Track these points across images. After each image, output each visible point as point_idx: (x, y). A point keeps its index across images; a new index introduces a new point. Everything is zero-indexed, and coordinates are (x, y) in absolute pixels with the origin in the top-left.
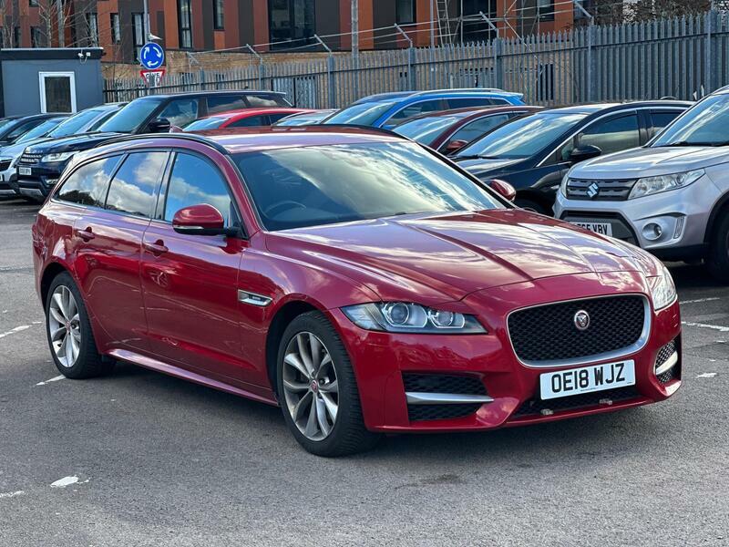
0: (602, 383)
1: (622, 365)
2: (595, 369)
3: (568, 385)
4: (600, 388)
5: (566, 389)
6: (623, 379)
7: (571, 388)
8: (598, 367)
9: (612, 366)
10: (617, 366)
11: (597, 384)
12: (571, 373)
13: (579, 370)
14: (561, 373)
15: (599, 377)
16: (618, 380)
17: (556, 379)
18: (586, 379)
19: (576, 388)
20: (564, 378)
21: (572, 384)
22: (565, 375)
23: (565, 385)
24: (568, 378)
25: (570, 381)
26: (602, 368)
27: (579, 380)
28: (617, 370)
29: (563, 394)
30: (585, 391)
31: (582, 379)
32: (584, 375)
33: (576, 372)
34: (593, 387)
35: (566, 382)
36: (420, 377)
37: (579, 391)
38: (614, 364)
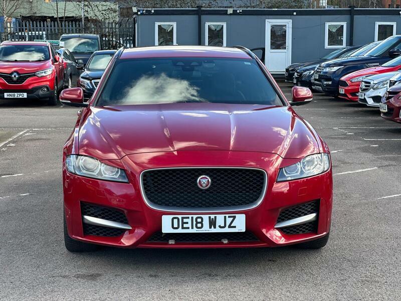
0: (215, 227)
1: (234, 217)
2: (210, 217)
3: (185, 226)
4: (213, 230)
5: (183, 228)
6: (235, 227)
7: (188, 228)
8: (212, 216)
9: (225, 217)
10: (229, 217)
11: (210, 227)
12: (188, 218)
13: (195, 217)
14: (180, 217)
15: (212, 223)
16: (230, 227)
17: (176, 221)
18: (201, 223)
19: (192, 228)
20: (182, 220)
21: (189, 225)
22: (183, 218)
23: (182, 225)
24: (185, 220)
25: (187, 223)
26: (215, 217)
27: (195, 223)
28: (229, 220)
29: (180, 231)
30: (200, 231)
31: (197, 223)
32: (199, 220)
33: (192, 218)
34: (206, 229)
35: (183, 223)
36: (92, 207)
37: (195, 230)
38: (227, 216)
